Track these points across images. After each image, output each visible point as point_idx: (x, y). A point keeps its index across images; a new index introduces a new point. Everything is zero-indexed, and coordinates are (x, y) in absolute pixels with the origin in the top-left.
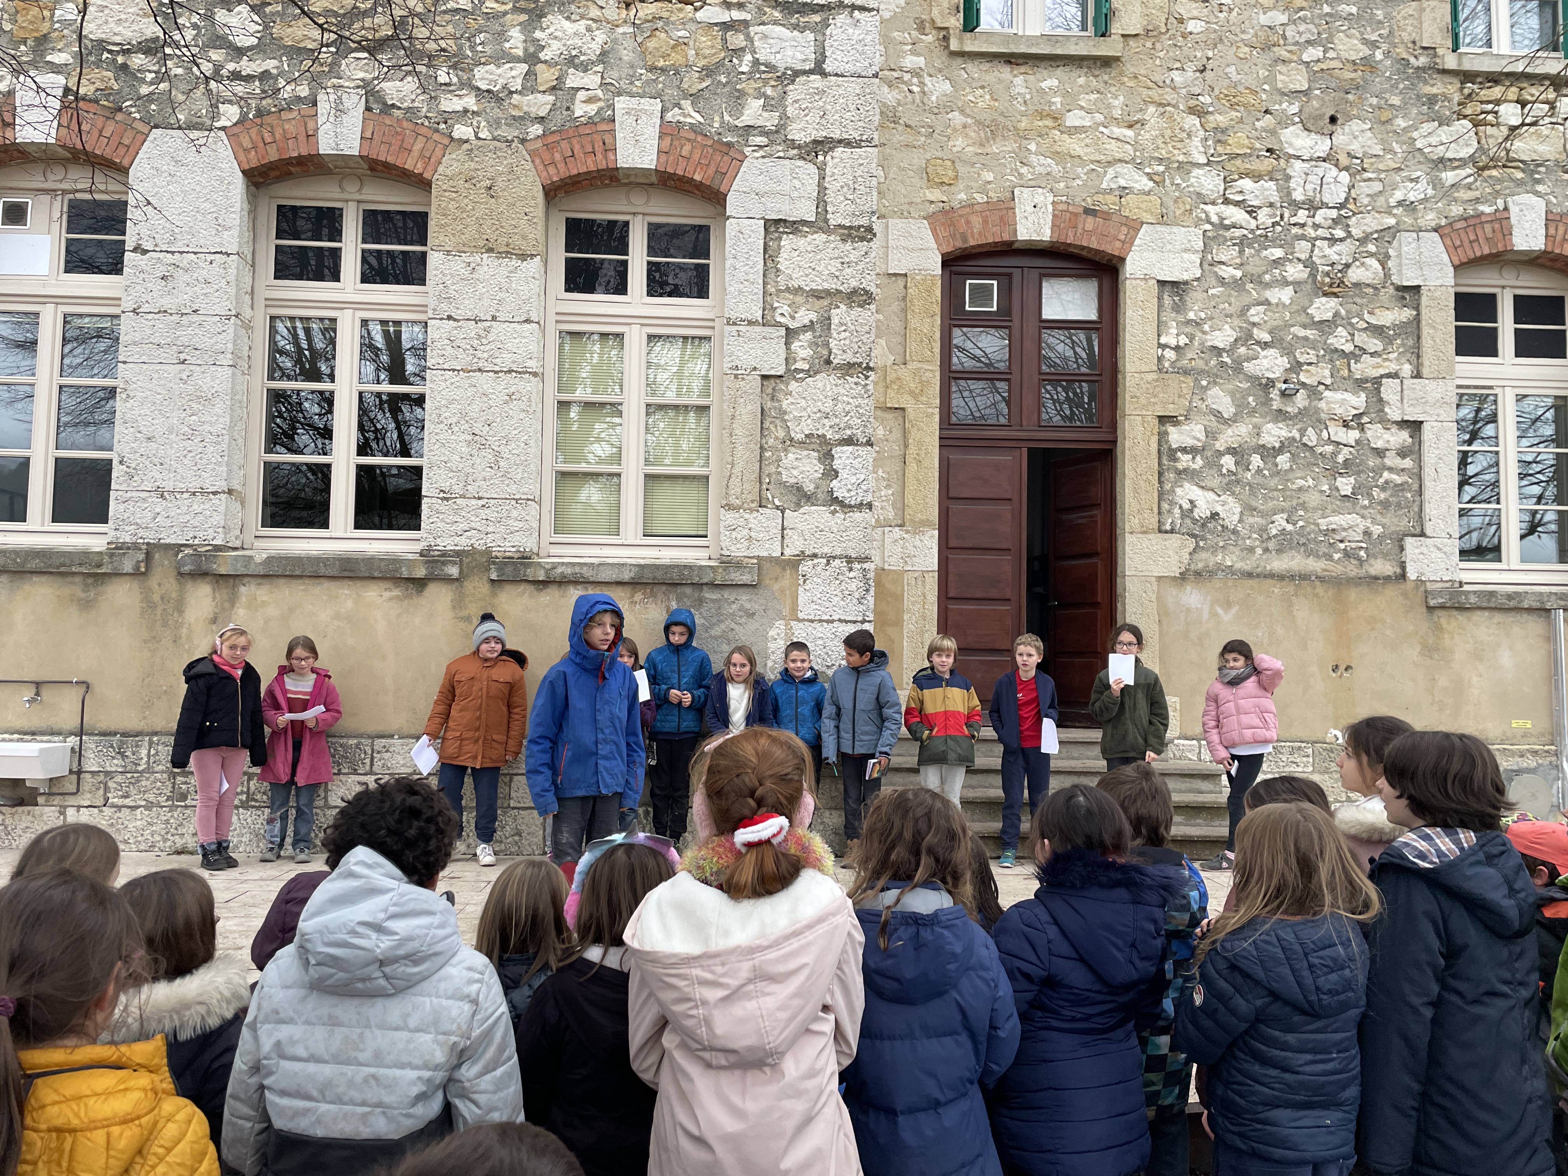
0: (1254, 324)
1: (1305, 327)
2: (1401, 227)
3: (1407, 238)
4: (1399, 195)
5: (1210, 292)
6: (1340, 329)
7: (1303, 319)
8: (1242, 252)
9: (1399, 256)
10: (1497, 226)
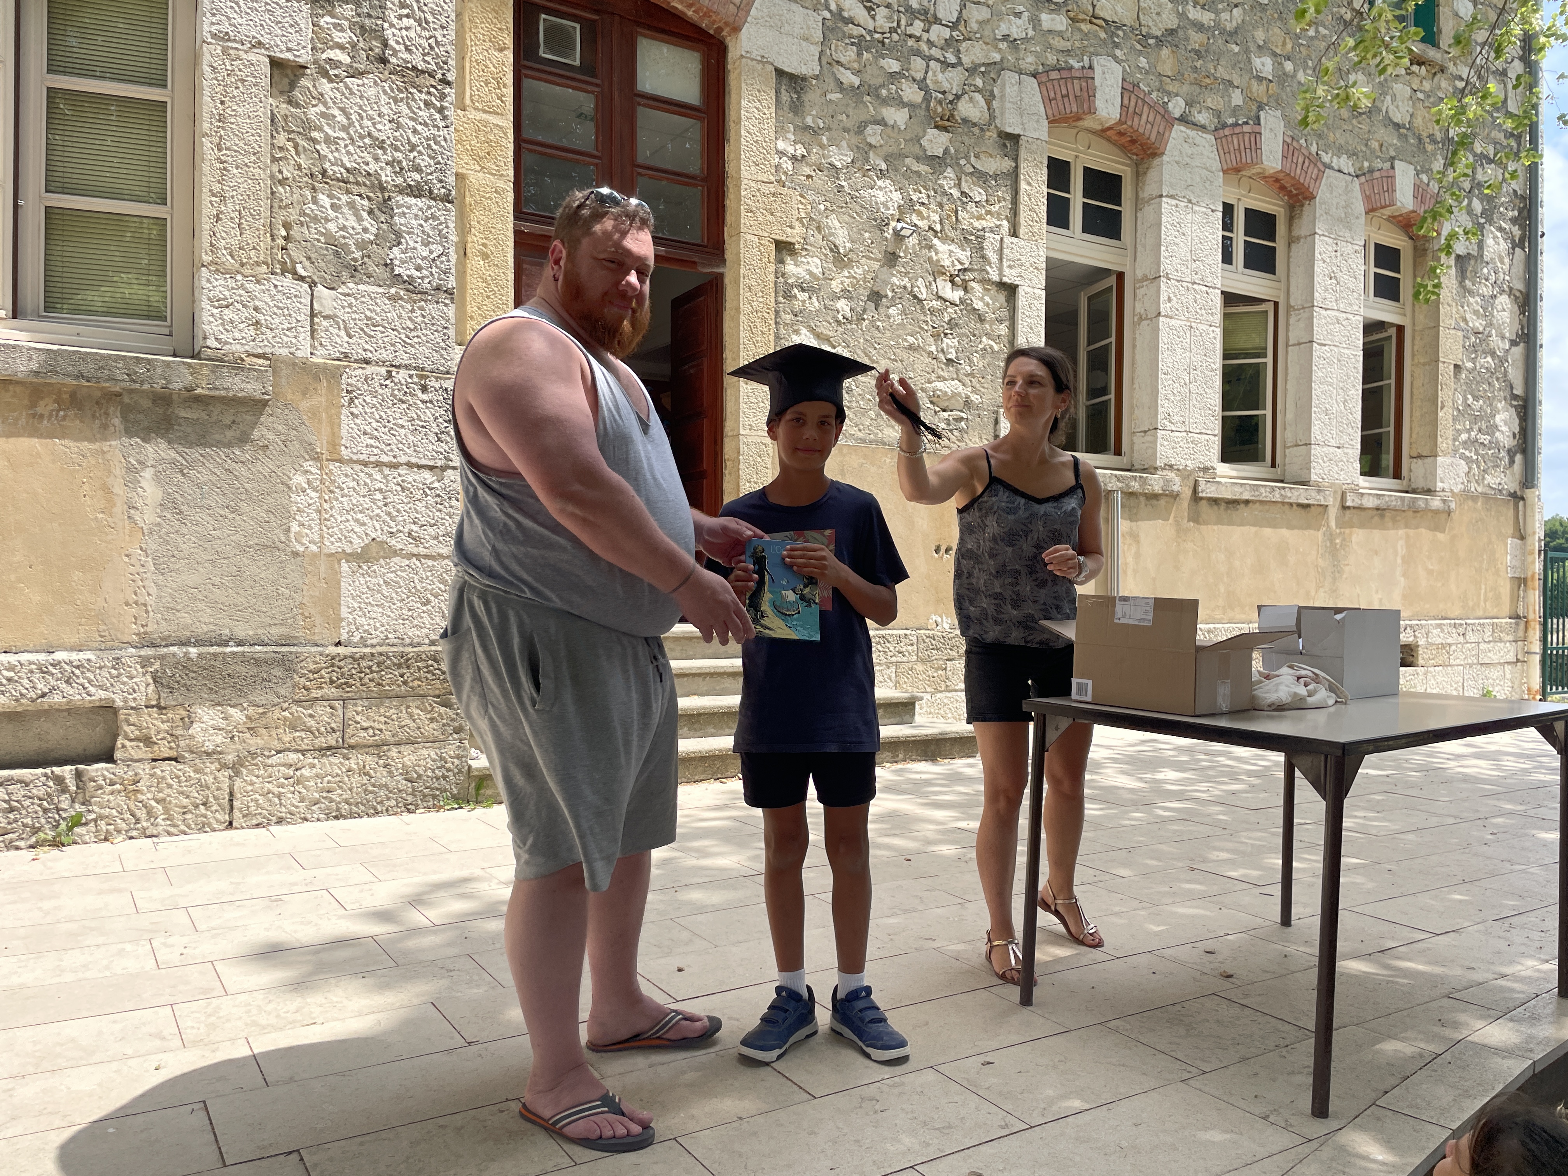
0: (871, 146)
1: (918, 159)
2: (1005, 65)
3: (1010, 77)
4: (1003, 29)
5: (828, 97)
6: (949, 169)
7: (916, 150)
8: (859, 54)
9: (1003, 96)
10: (1084, 84)
